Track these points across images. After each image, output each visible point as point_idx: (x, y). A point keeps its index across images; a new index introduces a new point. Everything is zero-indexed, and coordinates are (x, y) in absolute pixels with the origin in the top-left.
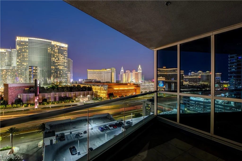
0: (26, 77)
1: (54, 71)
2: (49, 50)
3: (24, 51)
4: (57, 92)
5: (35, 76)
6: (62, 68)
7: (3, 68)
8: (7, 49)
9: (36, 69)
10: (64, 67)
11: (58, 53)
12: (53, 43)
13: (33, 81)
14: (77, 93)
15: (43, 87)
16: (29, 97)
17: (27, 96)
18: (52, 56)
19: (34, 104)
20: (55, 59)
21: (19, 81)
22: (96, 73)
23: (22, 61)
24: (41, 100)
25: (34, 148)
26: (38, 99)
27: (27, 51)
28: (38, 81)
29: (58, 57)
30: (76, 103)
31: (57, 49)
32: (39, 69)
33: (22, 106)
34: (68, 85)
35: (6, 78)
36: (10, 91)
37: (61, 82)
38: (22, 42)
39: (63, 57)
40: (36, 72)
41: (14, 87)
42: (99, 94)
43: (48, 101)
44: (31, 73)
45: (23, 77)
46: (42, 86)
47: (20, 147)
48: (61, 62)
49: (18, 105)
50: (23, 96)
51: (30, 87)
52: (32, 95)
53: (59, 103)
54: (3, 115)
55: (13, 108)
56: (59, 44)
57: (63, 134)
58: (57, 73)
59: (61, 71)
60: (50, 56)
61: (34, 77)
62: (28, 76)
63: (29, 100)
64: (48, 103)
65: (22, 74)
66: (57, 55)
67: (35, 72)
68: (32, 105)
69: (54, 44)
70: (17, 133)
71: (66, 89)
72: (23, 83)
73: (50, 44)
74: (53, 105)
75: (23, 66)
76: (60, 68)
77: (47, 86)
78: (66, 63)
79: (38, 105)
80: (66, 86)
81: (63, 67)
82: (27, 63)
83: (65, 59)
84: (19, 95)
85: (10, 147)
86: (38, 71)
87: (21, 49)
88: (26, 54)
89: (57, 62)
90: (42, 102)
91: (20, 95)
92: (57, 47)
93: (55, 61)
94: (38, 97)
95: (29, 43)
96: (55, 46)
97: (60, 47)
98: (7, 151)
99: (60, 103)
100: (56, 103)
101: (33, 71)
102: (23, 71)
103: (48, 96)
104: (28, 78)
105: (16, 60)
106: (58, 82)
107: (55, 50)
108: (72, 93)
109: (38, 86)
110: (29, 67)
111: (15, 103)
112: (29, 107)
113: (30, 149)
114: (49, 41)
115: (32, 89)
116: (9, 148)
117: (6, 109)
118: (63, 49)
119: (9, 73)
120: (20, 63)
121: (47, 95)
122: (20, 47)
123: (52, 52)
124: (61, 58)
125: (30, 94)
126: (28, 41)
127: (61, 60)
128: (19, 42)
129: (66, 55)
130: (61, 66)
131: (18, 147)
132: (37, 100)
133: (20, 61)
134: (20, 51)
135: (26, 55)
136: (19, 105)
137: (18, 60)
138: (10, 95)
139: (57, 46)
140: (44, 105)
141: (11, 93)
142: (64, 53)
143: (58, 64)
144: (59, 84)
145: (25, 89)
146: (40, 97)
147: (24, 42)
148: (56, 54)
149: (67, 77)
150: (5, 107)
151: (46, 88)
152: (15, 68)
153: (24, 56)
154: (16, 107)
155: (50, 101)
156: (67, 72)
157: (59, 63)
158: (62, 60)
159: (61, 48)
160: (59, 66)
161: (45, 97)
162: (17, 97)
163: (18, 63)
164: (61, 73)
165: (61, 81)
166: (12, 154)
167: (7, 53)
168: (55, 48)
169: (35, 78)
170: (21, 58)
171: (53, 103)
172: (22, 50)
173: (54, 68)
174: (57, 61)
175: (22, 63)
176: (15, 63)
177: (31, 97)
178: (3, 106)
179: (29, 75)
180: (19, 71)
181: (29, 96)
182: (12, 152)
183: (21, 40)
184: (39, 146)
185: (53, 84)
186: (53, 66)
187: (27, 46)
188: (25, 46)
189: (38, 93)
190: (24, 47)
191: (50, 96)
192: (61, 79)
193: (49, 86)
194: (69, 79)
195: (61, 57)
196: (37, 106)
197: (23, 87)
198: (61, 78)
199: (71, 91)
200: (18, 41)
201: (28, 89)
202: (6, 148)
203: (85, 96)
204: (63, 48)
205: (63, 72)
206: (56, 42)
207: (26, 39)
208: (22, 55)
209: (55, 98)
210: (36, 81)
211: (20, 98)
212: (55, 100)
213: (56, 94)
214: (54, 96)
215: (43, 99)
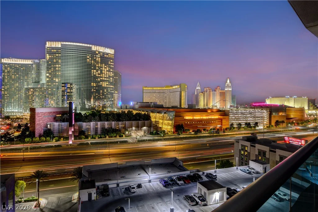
0: (58, 99)
1: (95, 90)
2: (89, 59)
3: (56, 61)
4: (98, 121)
5: (70, 97)
6: (107, 85)
7: (30, 87)
8: (35, 60)
9: (70, 86)
10: (109, 83)
11: (100, 63)
12: (94, 48)
13: (66, 105)
14: (128, 123)
15: (80, 113)
16: (62, 128)
17: (59, 125)
18: (92, 68)
19: (69, 137)
20: (97, 72)
21: (50, 104)
22: (157, 92)
23: (53, 77)
24: (77, 132)
25: (67, 203)
26: (73, 130)
27: (60, 61)
28: (74, 104)
29: (101, 69)
30: (126, 138)
31: (99, 56)
32: (75, 87)
33: (53, 139)
34: (115, 111)
35: (34, 101)
36: (37, 118)
37: (104, 107)
38: (53, 49)
39: (108, 68)
40: (72, 91)
41: (43, 113)
42: (160, 126)
43: (86, 133)
44: (64, 93)
45: (54, 98)
46: (78, 112)
47: (49, 200)
48: (105, 76)
50: (54, 125)
51: (63, 113)
52: (65, 125)
53: (101, 138)
54: (28, 152)
55: (42, 142)
56: (102, 49)
57: (107, 185)
58: (99, 93)
59: (105, 90)
60: (90, 67)
61: (68, 99)
62: (60, 97)
63: (62, 132)
64: (87, 137)
65: (52, 94)
66: (99, 66)
67: (69, 91)
68: (65, 139)
69: (95, 50)
70: (45, 178)
71: (112, 117)
72: (54, 107)
73: (89, 50)
74: (93, 141)
75: (54, 83)
76: (103, 86)
77: (86, 112)
78: (111, 78)
79: (73, 139)
80: (112, 112)
81: (107, 83)
82: (59, 78)
83: (110, 72)
85: (36, 198)
86: (74, 89)
87: (51, 59)
88: (57, 65)
89: (99, 76)
90: (79, 135)
91: (50, 124)
92: (99, 54)
93: (97, 75)
94: (73, 128)
95: (62, 50)
96: (97, 52)
97: (104, 53)
98: (32, 203)
99: (103, 138)
100: (97, 138)
101: (66, 89)
102: (54, 89)
103: (86, 126)
104: (61, 100)
105: (46, 75)
106: (100, 106)
107: (97, 58)
108: (120, 123)
109: (74, 111)
110: (62, 84)
111: (43, 136)
112: (62, 142)
113: (62, 203)
114: (89, 45)
115: (65, 115)
116: (34, 199)
117: (32, 144)
118: (107, 56)
119: (37, 94)
120: (50, 79)
122: (50, 56)
123: (93, 62)
124: (104, 71)
125: (63, 124)
126: (60, 47)
127: (104, 74)
128: (49, 49)
129: (112, 65)
130: (104, 82)
131: (46, 199)
132: (72, 132)
133: (50, 76)
134: (50, 62)
135: (58, 68)
136: (48, 138)
137: (48, 75)
138: (37, 125)
139: (99, 52)
140: (81, 139)
141: (39, 121)
142: (109, 63)
143: (101, 80)
144: (102, 109)
145: (57, 116)
146: (75, 127)
147: (55, 49)
148: (98, 64)
149: (112, 99)
150: (31, 140)
151: (84, 114)
152: (45, 86)
153: (56, 69)
154: (44, 142)
155: (90, 134)
156: (113, 92)
158: (106, 73)
159: (105, 56)
160: (102, 82)
161: (83, 128)
162: (47, 127)
163: (48, 79)
164: (105, 93)
165: (105, 105)
166: (39, 208)
167: (34, 65)
168: (97, 56)
169: (70, 100)
170: (51, 72)
171: (93, 138)
172: (54, 60)
173: (95, 85)
174: (99, 74)
175: (53, 78)
176: (44, 80)
177: (64, 128)
178: (29, 138)
179: (62, 96)
180: (50, 89)
181: (62, 125)
182: (38, 205)
183: (52, 46)
184: (74, 200)
185: (93, 108)
186: (94, 83)
187: (60, 55)
188: (57, 55)
189: (73, 121)
190: (55, 56)
191: (89, 126)
192: (105, 101)
193: (88, 112)
194: (115, 102)
195: (105, 69)
197: (54, 112)
198: (105, 100)
199: (119, 120)
200: (48, 47)
201: (60, 115)
202: (31, 199)
203: (140, 128)
204: (108, 55)
205: (107, 91)
206: (98, 47)
207: (58, 45)
208: (54, 67)
209: (96, 130)
210: (71, 104)
211: (51, 129)
212: (96, 133)
213: (97, 125)
214: (95, 127)
215: (80, 131)
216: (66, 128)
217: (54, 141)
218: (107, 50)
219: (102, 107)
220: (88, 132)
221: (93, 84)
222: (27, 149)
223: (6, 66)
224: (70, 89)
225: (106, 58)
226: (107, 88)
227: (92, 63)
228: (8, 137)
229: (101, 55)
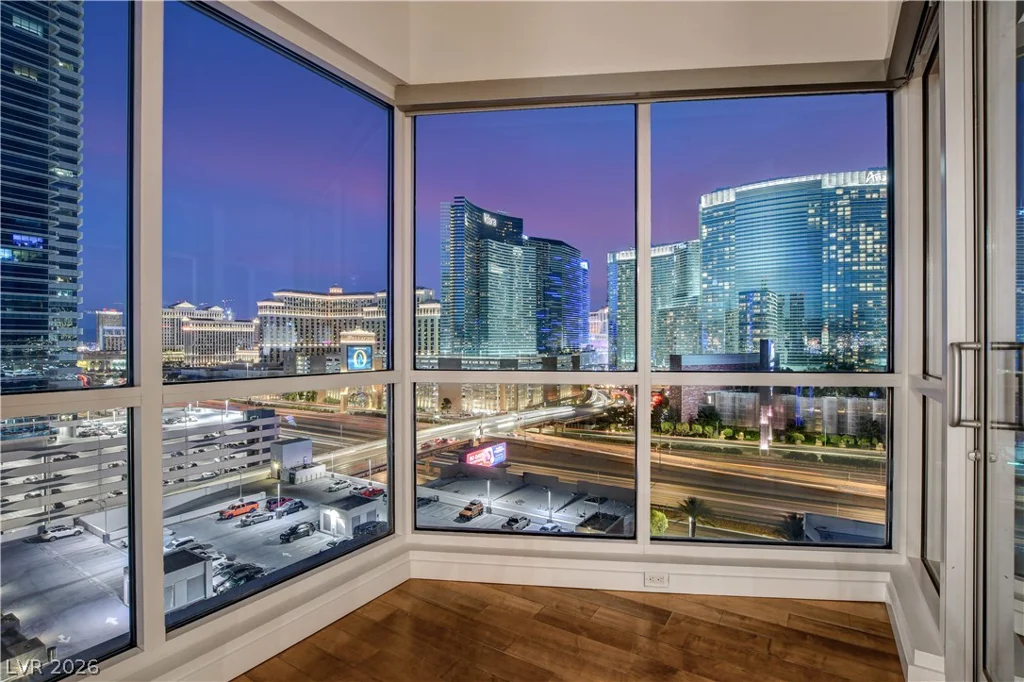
0: (729, 332)
1: (833, 302)
2: (813, 216)
3: (724, 239)
4: (847, 396)
5: (759, 326)
6: (875, 286)
7: (667, 307)
8: (676, 245)
9: (761, 299)
11: (851, 222)
13: (752, 348)
16: (741, 406)
17: (734, 399)
18: (824, 239)
19: (759, 433)
20: (839, 251)
23: (718, 278)
24: (780, 420)
26: (770, 414)
27: (733, 237)
28: (773, 345)
29: (854, 238)
31: (847, 202)
32: (773, 301)
33: (719, 434)
35: (675, 338)
38: (716, 211)
39: (877, 233)
40: (765, 310)
41: (697, 366)
43: (809, 428)
44: (745, 316)
45: (720, 331)
48: (869, 259)
49: (707, 428)
50: (722, 399)
52: (749, 399)
53: (856, 445)
54: (668, 453)
55: (694, 435)
56: (855, 180)
58: (848, 313)
59: (869, 302)
60: (816, 238)
61: (756, 331)
62: (736, 330)
63: (740, 417)
64: (810, 439)
65: (716, 322)
66: (849, 230)
67: (758, 311)
68: (750, 437)
69: (833, 185)
73: (813, 190)
74: (831, 452)
75: (721, 293)
76: (862, 289)
79: (770, 438)
82: (732, 280)
84: (710, 394)
86: (771, 306)
87: (712, 236)
88: (727, 249)
89: (848, 260)
90: (787, 430)
91: (713, 396)
92: (847, 196)
93: (841, 260)
94: (770, 410)
95: (737, 208)
96: (840, 192)
97: (862, 191)
99: (864, 448)
100: (843, 445)
101: (751, 308)
102: (721, 310)
103: (809, 408)
104: (737, 336)
105: (701, 276)
106: (851, 350)
107: (840, 209)
109: (772, 364)
110: (740, 294)
111: (698, 422)
112: (741, 441)
114: (812, 178)
117: (675, 437)
118: (875, 196)
119: (683, 322)
120: (711, 285)
121: (805, 405)
122: (710, 229)
123: (825, 223)
124: (866, 243)
125: (744, 395)
126: (734, 203)
127: (865, 252)
128: (708, 213)
133: (710, 278)
134: (710, 244)
135: (730, 254)
136: (709, 429)
137: (705, 275)
138: (686, 394)
139: (847, 191)
140: (793, 442)
144: (859, 360)
146: (777, 409)
147: (722, 210)
148: (844, 227)
150: (673, 427)
152: (699, 304)
153: (723, 259)
154: (700, 436)
155: (819, 430)
157: (858, 264)
158: (871, 250)
159: (868, 196)
160: (858, 277)
161: (799, 412)
162: (705, 401)
163: (705, 286)
165: (869, 347)
167: (675, 257)
169: (761, 336)
170: (713, 268)
171: (828, 443)
172: (718, 237)
173: (834, 290)
174: (846, 256)
175: (718, 282)
176: (696, 289)
177: (747, 406)
178: (669, 424)
179: (740, 324)
181: (741, 400)
183: (715, 204)
185: (830, 357)
186: (829, 282)
187: (733, 221)
188: (726, 223)
189: (772, 391)
190: (722, 227)
191: (816, 408)
192: (868, 336)
193: (812, 367)
195: (870, 237)
196: (769, 442)
197: (722, 366)
198: (869, 333)
200: (704, 209)
204: (878, 191)
205: (877, 304)
206: (842, 175)
207: (729, 196)
208: (718, 256)
209: (841, 421)
210: (764, 344)
211: (714, 407)
212: (841, 430)
213: (843, 405)
214: (835, 414)
215: (789, 420)
216: (751, 406)
217: (723, 436)
218: (872, 176)
219: (859, 352)
220: (815, 426)
221: (829, 288)
222: (665, 446)
223: (624, 266)
224: (761, 307)
225: (871, 202)
226: (875, 294)
227: (822, 226)
228: (630, 416)
229: (854, 196)
